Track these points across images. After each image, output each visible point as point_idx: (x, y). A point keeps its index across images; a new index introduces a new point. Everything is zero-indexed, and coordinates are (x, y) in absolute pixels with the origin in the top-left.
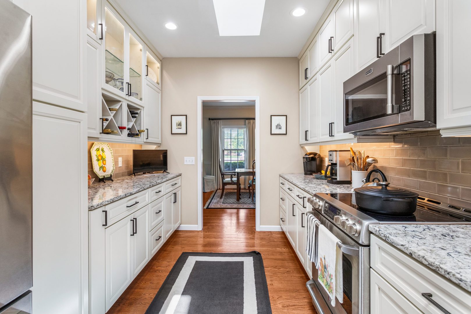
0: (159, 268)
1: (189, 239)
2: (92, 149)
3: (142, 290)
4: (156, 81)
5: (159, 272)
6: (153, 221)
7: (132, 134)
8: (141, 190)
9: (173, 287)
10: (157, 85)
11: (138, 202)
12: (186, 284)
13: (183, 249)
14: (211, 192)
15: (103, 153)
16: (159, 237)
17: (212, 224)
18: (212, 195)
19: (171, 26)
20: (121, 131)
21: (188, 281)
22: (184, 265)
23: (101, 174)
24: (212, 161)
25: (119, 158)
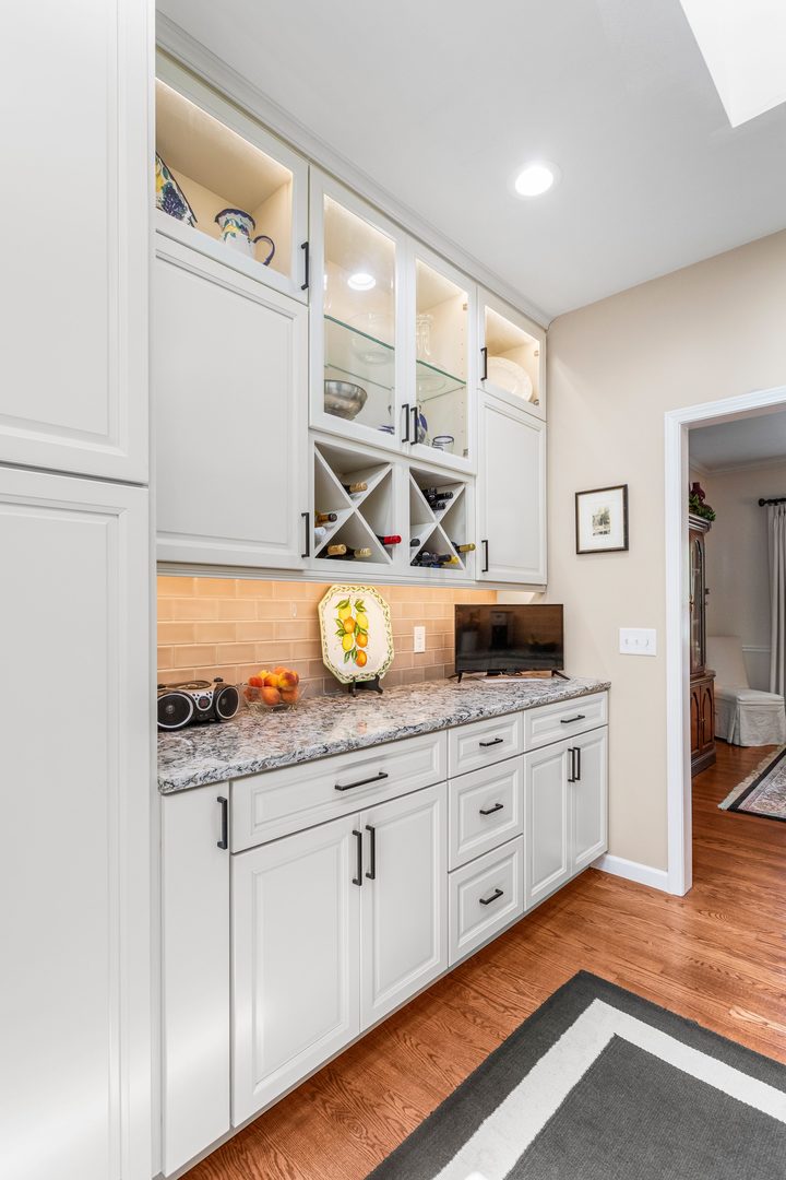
0: (479, 1004)
1: (624, 919)
2: (322, 603)
3: (394, 1073)
4: (526, 396)
5: (475, 1021)
6: (468, 839)
7: (430, 557)
8: (404, 734)
9: (485, 1121)
10: (531, 408)
11: (386, 776)
12: (538, 1138)
13: (588, 956)
14: (767, 749)
15: (361, 615)
16: (497, 891)
17: (733, 883)
18: (767, 759)
19: (534, 180)
20: (389, 551)
21: (549, 1124)
22: (564, 1032)
23: (346, 671)
24: (771, 644)
25: (416, 628)
